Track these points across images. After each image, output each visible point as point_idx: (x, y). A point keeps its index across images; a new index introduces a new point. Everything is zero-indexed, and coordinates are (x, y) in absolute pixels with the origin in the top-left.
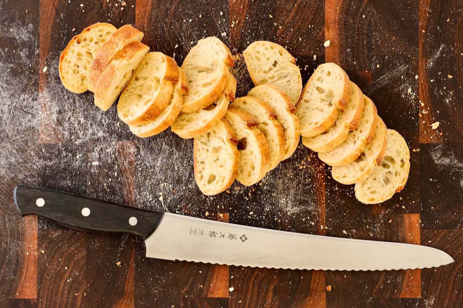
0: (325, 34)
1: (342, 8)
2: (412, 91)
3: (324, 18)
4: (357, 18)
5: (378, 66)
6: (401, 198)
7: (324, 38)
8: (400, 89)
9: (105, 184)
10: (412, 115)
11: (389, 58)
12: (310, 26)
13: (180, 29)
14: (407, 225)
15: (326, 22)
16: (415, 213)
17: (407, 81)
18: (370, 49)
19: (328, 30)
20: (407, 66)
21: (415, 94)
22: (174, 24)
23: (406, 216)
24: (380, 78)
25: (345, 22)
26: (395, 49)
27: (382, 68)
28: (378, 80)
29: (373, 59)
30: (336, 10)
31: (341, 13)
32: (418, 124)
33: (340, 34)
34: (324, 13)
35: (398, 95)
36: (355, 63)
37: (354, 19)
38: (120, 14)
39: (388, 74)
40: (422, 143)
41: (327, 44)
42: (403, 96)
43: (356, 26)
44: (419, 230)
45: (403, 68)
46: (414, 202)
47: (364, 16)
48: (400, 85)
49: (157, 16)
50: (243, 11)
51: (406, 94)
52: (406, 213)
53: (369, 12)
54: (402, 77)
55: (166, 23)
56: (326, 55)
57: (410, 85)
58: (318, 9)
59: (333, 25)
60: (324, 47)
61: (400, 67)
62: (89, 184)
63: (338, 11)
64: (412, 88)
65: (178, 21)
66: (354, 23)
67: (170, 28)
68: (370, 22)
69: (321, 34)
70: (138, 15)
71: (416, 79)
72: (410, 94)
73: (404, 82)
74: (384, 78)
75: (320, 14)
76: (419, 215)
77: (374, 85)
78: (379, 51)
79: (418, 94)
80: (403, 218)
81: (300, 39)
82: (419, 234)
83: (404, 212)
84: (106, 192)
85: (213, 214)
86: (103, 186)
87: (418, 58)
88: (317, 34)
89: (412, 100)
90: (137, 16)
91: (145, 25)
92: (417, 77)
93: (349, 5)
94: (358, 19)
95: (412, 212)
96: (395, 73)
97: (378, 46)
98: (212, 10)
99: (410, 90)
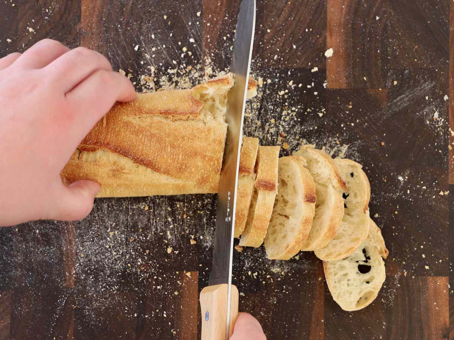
0: (327, 40)
1: (349, 7)
2: (440, 116)
3: (326, 19)
4: (368, 20)
5: (395, 83)
6: (424, 256)
7: (325, 45)
8: (423, 113)
9: (38, 231)
10: (439, 147)
11: (410, 72)
12: (307, 30)
13: (139, 31)
14: (431, 291)
15: (328, 24)
16: (442, 276)
17: (434, 103)
18: (385, 61)
19: (331, 36)
20: (434, 83)
21: (443, 120)
22: (131, 25)
23: (430, 279)
24: (398, 99)
25: (353, 24)
26: (418, 61)
27: (400, 86)
28: (395, 101)
29: (389, 74)
30: (342, 9)
31: (348, 13)
32: (447, 159)
33: (346, 41)
34: (326, 13)
35: (421, 121)
36: (365, 78)
37: (364, 22)
38: (61, 10)
39: (408, 94)
40: (452, 183)
41: (329, 53)
42: (428, 122)
43: (368, 30)
44: (447, 297)
45: (428, 86)
46: (441, 261)
47: (377, 18)
48: (424, 108)
49: (110, 14)
50: (221, 10)
51: (432, 120)
52: (430, 275)
53: (385, 12)
54: (427, 98)
55: (121, 23)
56: (328, 68)
57: (437, 107)
58: (317, 8)
59: (337, 29)
60: (325, 57)
61: (424, 85)
62: (17, 230)
63: (344, 11)
64: (440, 112)
65: (136, 21)
66: (365, 27)
67: (126, 30)
68: (386, 25)
69: (321, 40)
70: (85, 12)
71: (445, 100)
72: (436, 119)
73: (430, 103)
74: (403, 98)
75: (320, 14)
76: (447, 278)
77: (390, 107)
78: (397, 63)
79: (447, 120)
80: (427, 281)
81: (294, 47)
82: (447, 303)
83: (428, 273)
84: (38, 242)
85: (177, 273)
86: (35, 233)
87: (448, 73)
88: (316, 41)
89: (439, 127)
90: (83, 14)
91: (94, 25)
92: (446, 98)
93: (359, 3)
94: (370, 21)
95: (438, 273)
96: (418, 92)
97: (395, 57)
98: (180, 7)
99: (436, 115)
